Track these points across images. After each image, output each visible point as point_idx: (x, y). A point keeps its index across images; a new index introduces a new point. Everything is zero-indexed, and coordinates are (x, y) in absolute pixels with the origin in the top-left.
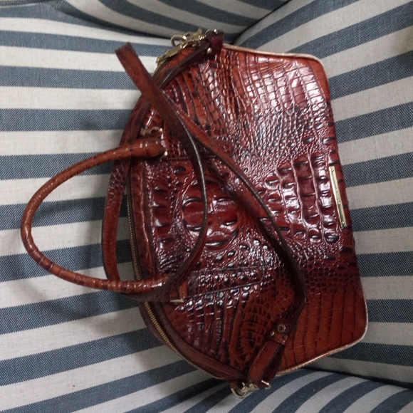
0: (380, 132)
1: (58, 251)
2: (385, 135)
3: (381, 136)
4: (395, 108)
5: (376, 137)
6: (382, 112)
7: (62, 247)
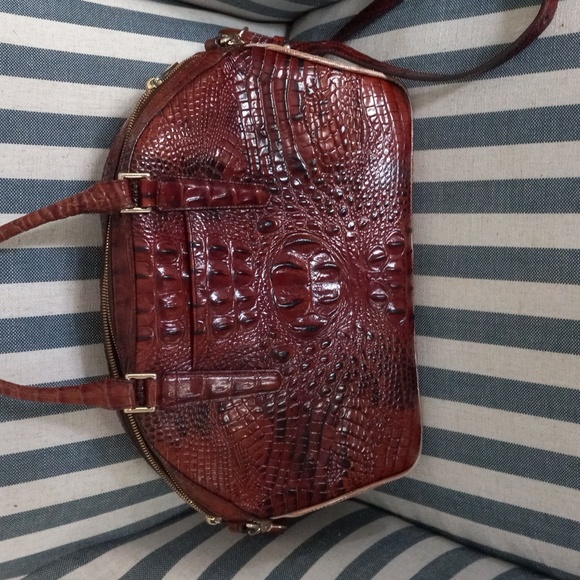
0: (480, 210)
1: (10, 320)
2: (486, 215)
3: (480, 215)
4: (506, 182)
5: (473, 216)
6: (487, 184)
7: (16, 315)
